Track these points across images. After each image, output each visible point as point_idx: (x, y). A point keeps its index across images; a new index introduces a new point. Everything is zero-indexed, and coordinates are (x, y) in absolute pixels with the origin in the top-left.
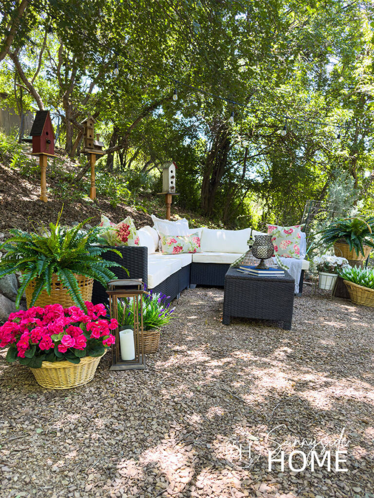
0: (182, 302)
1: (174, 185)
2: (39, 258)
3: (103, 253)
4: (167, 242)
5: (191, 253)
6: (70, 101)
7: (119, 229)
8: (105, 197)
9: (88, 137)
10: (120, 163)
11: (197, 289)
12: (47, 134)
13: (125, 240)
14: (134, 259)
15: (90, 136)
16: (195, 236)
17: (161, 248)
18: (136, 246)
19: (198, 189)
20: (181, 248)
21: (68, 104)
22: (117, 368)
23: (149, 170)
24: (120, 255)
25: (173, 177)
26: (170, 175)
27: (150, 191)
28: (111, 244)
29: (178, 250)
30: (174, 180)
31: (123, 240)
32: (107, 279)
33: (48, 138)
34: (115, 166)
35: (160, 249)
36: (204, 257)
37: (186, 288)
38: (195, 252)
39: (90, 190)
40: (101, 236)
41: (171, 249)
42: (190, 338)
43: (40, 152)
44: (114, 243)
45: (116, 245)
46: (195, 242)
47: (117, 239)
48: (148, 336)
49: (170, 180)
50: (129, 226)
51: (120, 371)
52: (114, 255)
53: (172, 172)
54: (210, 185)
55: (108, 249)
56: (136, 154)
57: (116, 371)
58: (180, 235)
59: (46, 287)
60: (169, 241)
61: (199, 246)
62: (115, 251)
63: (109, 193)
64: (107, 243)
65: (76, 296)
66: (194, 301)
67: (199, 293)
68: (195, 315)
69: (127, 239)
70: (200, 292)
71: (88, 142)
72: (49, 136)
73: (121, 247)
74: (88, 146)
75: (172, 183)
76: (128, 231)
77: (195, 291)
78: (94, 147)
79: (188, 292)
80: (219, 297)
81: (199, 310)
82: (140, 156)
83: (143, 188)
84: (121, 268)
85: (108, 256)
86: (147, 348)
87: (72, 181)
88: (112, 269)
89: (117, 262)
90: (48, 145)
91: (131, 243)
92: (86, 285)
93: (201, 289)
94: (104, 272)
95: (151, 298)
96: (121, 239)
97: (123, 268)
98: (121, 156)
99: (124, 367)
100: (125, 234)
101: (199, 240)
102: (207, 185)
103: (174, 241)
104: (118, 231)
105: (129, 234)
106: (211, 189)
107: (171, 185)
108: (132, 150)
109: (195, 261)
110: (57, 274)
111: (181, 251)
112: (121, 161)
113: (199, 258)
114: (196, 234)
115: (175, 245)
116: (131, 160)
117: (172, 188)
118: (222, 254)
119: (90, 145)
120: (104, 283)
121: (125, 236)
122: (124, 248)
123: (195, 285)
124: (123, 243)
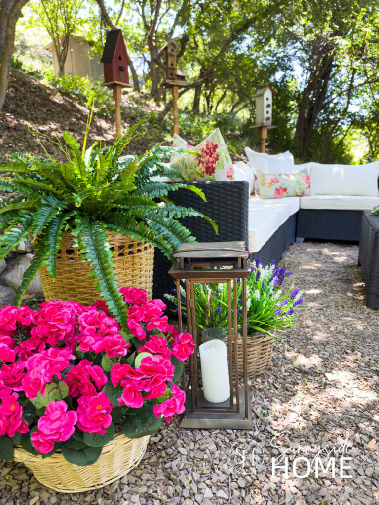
0: (289, 264)
1: (270, 115)
2: (43, 202)
3: (170, 192)
4: (266, 182)
5: (297, 196)
6: (155, 41)
7: (200, 153)
8: (189, 137)
9: (170, 65)
10: (206, 106)
11: (305, 244)
12: (120, 58)
13: (210, 170)
14: (225, 203)
15: (172, 65)
16: (304, 174)
17: (258, 191)
18: (228, 180)
19: (291, 128)
20: (285, 190)
21: (152, 44)
22: (195, 423)
23: (237, 112)
24: (203, 196)
25: (268, 106)
26: (266, 103)
27: (238, 132)
28: (187, 179)
29: (281, 192)
30: (270, 110)
31: (207, 171)
32: (175, 241)
33: (121, 64)
34: (201, 111)
35: (256, 192)
36: (317, 201)
37: (291, 244)
38: (303, 194)
39: (173, 128)
40: (172, 166)
41: (272, 191)
42: (320, 337)
43: (112, 81)
44: (193, 176)
45: (195, 180)
46: (303, 181)
47: (198, 169)
48: (254, 346)
49: (266, 109)
50: (216, 147)
51: (200, 429)
52: (192, 197)
53: (267, 99)
54: (306, 122)
55: (182, 185)
56: (224, 96)
57: (192, 430)
58: (282, 172)
59: (47, 262)
60: (269, 181)
61: (309, 187)
62: (194, 189)
63: (194, 133)
64: (180, 176)
65: (107, 280)
66: (307, 263)
67: (309, 250)
68: (316, 288)
69: (213, 169)
70: (311, 249)
71: (170, 71)
72: (122, 61)
73: (204, 183)
74: (170, 77)
75: (267, 112)
76: (214, 155)
77: (304, 247)
78: (176, 78)
79: (295, 248)
80: (340, 256)
81: (319, 279)
82: (227, 98)
83: (231, 130)
84: (203, 219)
85: (180, 197)
86: (251, 368)
87: (154, 121)
88: (186, 221)
89: (197, 209)
90: (121, 72)
91: (220, 176)
92: (139, 251)
93: (311, 244)
94: (171, 227)
95: (259, 274)
96: (204, 169)
97: (207, 218)
98: (208, 98)
99: (208, 422)
100: (211, 159)
101: (308, 179)
102: (303, 123)
103: (276, 181)
104: (199, 156)
105: (217, 159)
106: (307, 127)
107: (266, 116)
108: (219, 92)
109: (304, 207)
110: (74, 233)
111: (285, 194)
112: (208, 104)
113: (309, 203)
114: (305, 171)
115: (277, 186)
116: (218, 104)
117: (268, 119)
118: (341, 197)
119: (172, 75)
120: (167, 250)
121: (210, 165)
122: (209, 185)
123: (303, 239)
124: (207, 176)
